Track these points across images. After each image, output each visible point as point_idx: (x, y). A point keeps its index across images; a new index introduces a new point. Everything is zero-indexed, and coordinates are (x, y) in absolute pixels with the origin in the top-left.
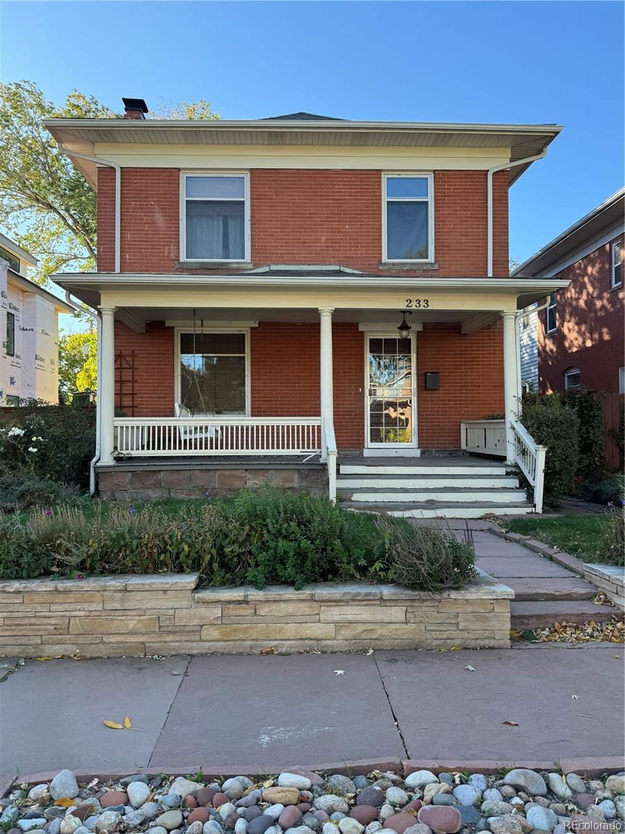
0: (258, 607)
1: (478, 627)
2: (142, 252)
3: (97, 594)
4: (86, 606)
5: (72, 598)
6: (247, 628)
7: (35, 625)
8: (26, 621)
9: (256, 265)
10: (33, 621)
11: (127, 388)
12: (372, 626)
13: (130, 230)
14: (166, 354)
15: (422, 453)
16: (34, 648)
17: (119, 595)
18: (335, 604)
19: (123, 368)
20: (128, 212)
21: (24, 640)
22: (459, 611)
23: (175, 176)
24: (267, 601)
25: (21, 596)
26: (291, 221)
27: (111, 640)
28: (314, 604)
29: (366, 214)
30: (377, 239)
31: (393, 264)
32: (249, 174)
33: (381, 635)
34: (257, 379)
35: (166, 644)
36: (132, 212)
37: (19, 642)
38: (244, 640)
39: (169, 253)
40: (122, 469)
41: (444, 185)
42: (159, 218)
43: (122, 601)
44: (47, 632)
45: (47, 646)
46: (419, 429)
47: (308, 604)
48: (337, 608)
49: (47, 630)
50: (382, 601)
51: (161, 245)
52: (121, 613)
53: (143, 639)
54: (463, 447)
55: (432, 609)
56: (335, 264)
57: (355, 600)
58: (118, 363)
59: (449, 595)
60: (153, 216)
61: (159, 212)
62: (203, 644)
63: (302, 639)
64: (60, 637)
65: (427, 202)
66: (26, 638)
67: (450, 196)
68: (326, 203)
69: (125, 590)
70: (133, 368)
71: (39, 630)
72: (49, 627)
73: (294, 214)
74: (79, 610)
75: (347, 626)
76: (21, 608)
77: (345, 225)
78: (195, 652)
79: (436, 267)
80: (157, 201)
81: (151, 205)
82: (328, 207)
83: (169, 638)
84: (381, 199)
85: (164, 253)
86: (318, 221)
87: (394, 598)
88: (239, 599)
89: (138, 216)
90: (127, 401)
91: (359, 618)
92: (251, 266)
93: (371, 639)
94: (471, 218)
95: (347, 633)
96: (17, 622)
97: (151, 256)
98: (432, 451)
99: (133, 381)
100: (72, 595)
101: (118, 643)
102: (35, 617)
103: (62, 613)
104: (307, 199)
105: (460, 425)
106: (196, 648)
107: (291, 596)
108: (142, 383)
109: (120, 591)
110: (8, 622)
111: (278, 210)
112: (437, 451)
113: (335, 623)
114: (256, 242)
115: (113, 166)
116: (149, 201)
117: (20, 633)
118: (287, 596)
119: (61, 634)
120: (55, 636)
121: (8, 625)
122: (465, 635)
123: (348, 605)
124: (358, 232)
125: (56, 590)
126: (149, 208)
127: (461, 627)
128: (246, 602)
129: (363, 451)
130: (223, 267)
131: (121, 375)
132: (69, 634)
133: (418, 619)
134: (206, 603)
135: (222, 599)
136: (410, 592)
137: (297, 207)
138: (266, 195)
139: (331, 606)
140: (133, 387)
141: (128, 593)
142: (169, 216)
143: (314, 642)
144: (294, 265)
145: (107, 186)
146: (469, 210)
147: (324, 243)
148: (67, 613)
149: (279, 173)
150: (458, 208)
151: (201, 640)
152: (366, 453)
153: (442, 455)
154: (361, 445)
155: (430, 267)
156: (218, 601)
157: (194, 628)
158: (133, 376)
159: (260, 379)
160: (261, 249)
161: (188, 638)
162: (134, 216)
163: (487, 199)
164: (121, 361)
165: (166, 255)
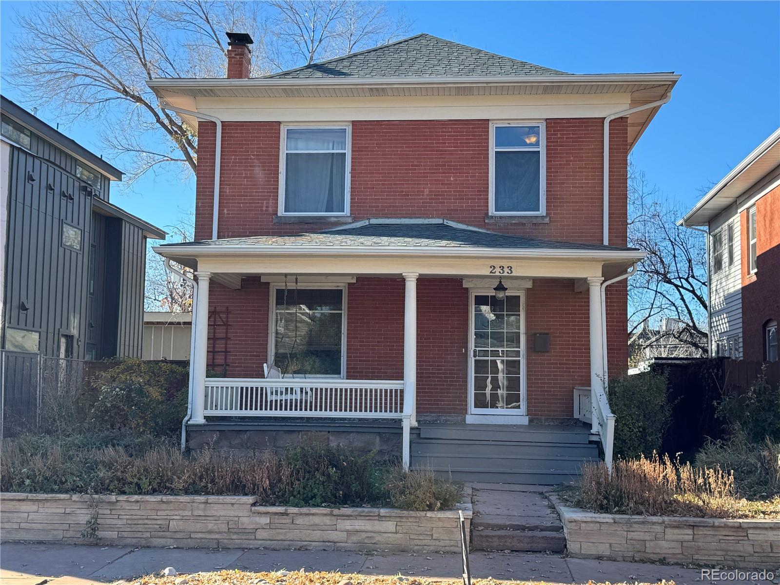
0: (294, 518)
1: (447, 538)
2: (240, 207)
3: (188, 504)
4: (181, 512)
5: (171, 506)
6: (286, 532)
7: (147, 524)
8: (140, 522)
9: (355, 219)
10: (146, 521)
11: (220, 345)
12: (372, 534)
13: (230, 185)
14: (260, 311)
15: (531, 421)
16: (146, 540)
17: (202, 506)
18: (347, 518)
19: (217, 325)
20: (228, 166)
21: (139, 535)
22: (433, 526)
23: (275, 130)
24: (301, 514)
25: (138, 504)
26: (392, 173)
27: (196, 536)
28: (333, 518)
29: (472, 165)
30: (483, 191)
31: (501, 217)
32: (351, 125)
33: (378, 541)
34: (354, 338)
35: (232, 541)
36: (232, 166)
37: (136, 536)
38: (284, 540)
39: (267, 207)
40: (211, 428)
41: (556, 134)
42: (259, 173)
43: (205, 510)
44: (154, 530)
45: (155, 539)
46: (528, 395)
47: (328, 518)
48: (349, 521)
49: (154, 528)
50: (380, 517)
51: (259, 199)
52: (203, 518)
53: (217, 536)
54: (576, 416)
55: (414, 524)
56: (439, 217)
57: (361, 516)
58: (212, 319)
59: (426, 514)
60: (253, 170)
61: (259, 166)
62: (256, 541)
63: (324, 542)
64: (162, 533)
65: (539, 151)
66: (141, 533)
67: (563, 146)
68: (431, 154)
69: (206, 503)
70: (226, 325)
71: (149, 528)
72: (156, 526)
73: (397, 166)
74: (176, 515)
75: (355, 534)
76: (138, 512)
77: (450, 177)
78: (251, 547)
79: (547, 220)
80: (257, 155)
81: (251, 159)
82: (433, 158)
83: (234, 537)
84: (488, 150)
85: (262, 207)
86: (421, 173)
87: (388, 515)
88: (282, 512)
89: (237, 170)
90: (220, 359)
91: (363, 528)
92: (350, 220)
93: (372, 543)
94: (585, 168)
95: (355, 538)
96: (135, 522)
97: (249, 210)
98: (541, 419)
99: (227, 339)
100: (171, 505)
101: (202, 539)
102: (147, 519)
103: (166, 517)
104: (410, 151)
105: (573, 392)
106: (253, 544)
107: (317, 511)
108: (236, 340)
109: (204, 503)
110: (129, 522)
111: (379, 162)
112: (546, 420)
113: (347, 531)
114: (356, 195)
115: (214, 121)
116: (249, 155)
117: (137, 530)
118: (314, 511)
119: (163, 531)
120: (159, 533)
121: (129, 524)
122: (437, 543)
123: (356, 519)
124: (463, 184)
125: (162, 501)
126: (249, 163)
127: (434, 537)
128: (287, 514)
129: (465, 418)
130: (322, 221)
131: (214, 333)
132: (168, 531)
133: (404, 531)
134: (259, 513)
135: (271, 511)
136: (399, 511)
137: (400, 159)
138: (368, 147)
139: (344, 519)
140: (226, 344)
141: (208, 505)
142: (268, 170)
143: (332, 543)
144: (395, 218)
145: (207, 140)
146: (583, 161)
147: (428, 195)
148: (168, 517)
149: (381, 125)
150: (572, 158)
151: (255, 539)
152: (469, 419)
153: (552, 423)
154: (464, 411)
155: (540, 221)
156: (267, 513)
157: (251, 531)
158: (227, 333)
159: (357, 338)
160: (361, 203)
161: (247, 537)
162: (233, 170)
163: (603, 149)
164: (215, 317)
165: (264, 209)
